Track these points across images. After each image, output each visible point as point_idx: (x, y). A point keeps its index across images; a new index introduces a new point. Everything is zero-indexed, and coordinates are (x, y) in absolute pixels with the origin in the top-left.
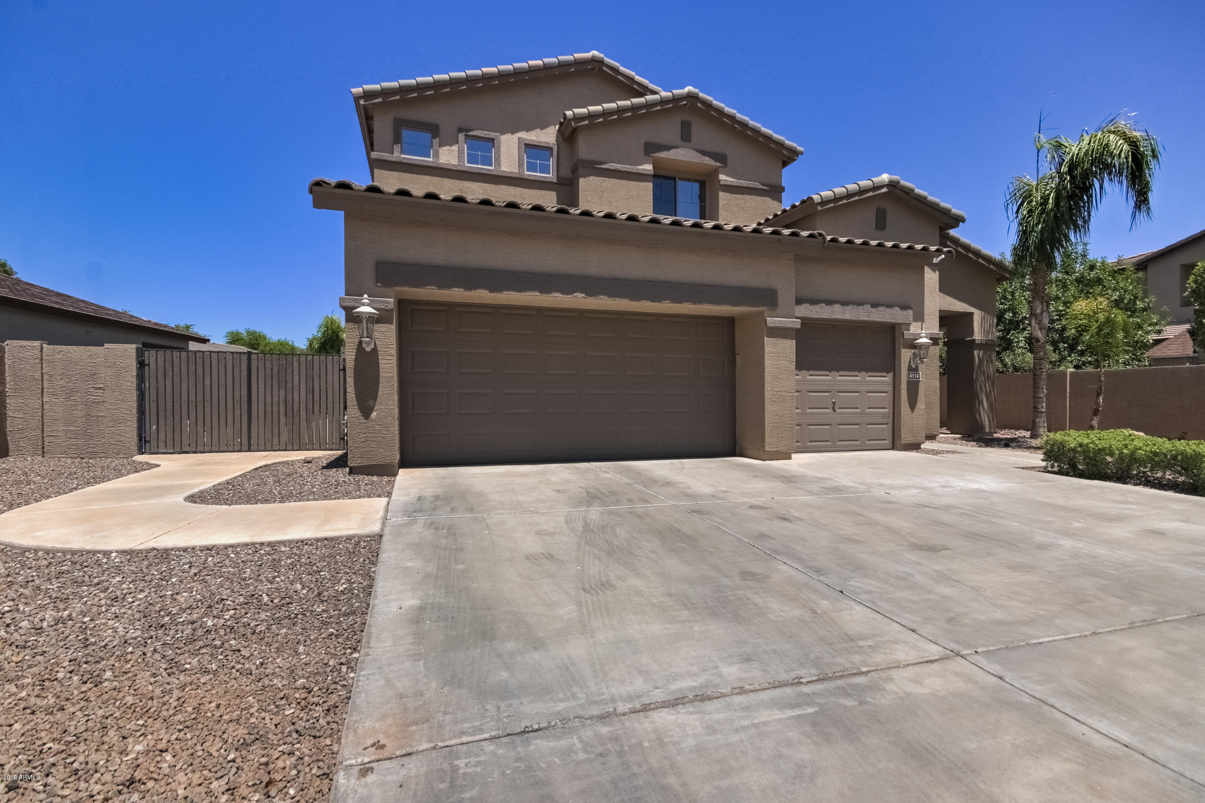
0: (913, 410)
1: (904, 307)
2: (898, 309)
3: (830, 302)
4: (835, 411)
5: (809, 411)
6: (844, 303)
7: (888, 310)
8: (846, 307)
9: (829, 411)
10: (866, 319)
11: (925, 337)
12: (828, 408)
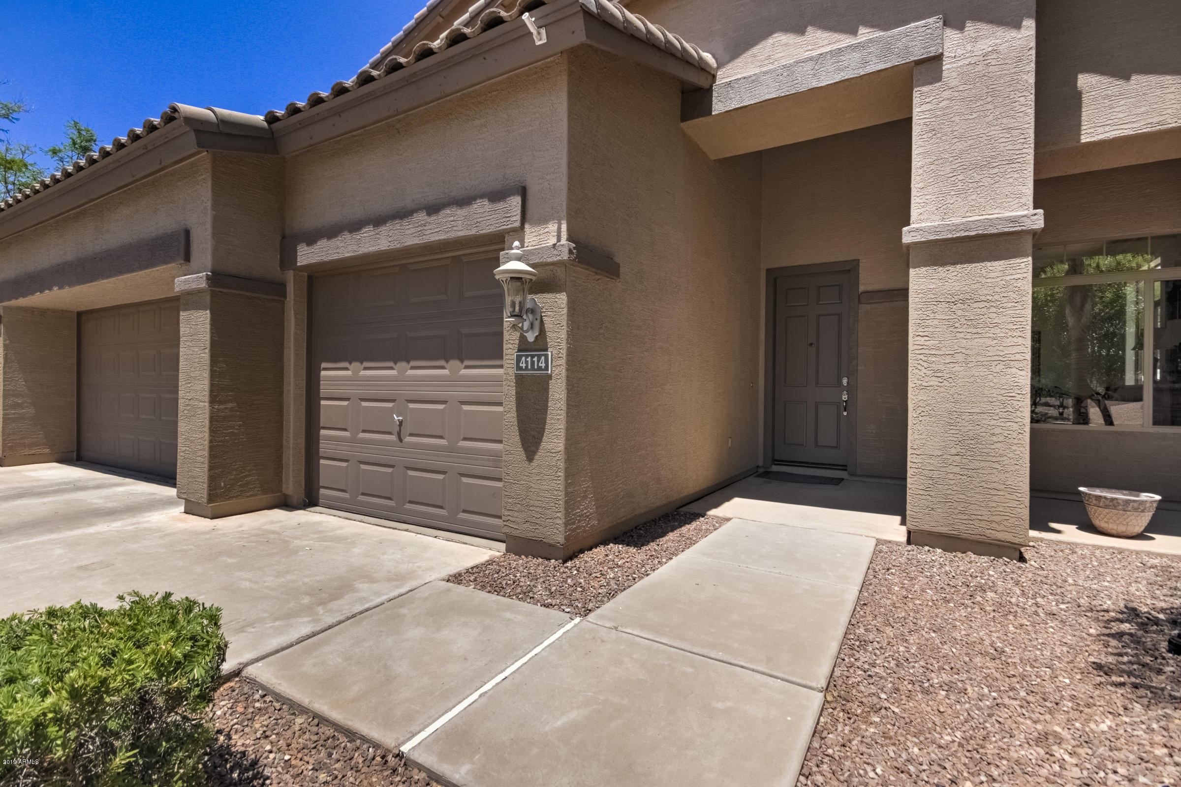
0: (530, 458)
1: (497, 196)
2: (486, 202)
3: (355, 227)
4: (401, 440)
5: (362, 435)
6: (379, 221)
7: (461, 212)
8: (383, 228)
9: (393, 438)
10: (417, 241)
11: (519, 258)
12: (390, 433)
